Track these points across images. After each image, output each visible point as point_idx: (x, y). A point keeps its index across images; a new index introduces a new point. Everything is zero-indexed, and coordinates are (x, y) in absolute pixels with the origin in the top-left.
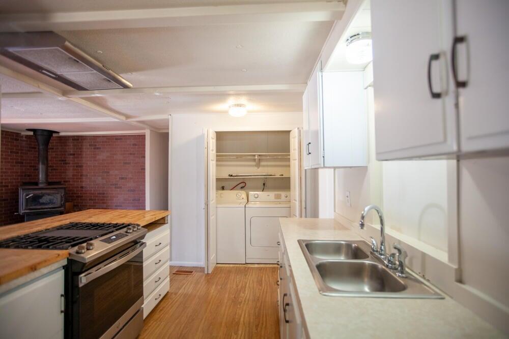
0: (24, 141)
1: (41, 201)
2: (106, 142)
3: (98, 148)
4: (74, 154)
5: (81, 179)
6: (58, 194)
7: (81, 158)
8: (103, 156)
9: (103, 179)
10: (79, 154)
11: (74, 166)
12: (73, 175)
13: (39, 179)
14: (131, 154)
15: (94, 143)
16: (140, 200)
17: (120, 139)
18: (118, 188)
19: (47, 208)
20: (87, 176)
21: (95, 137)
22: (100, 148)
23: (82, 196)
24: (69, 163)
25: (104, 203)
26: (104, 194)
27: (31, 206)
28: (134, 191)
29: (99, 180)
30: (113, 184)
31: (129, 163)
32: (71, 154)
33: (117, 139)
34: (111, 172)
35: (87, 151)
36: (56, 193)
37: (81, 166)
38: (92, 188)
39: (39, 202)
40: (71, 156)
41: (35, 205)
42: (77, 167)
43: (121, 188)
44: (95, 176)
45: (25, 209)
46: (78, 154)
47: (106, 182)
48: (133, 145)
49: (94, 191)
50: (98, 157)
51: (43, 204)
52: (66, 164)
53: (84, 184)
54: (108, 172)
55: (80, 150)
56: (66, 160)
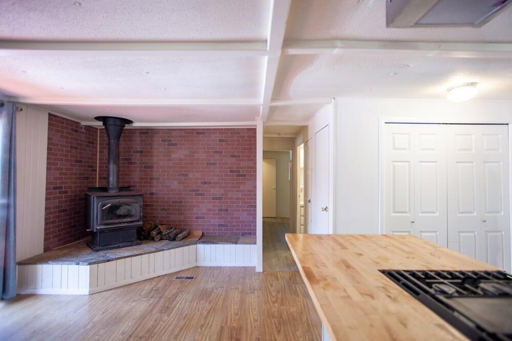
0: (83, 133)
1: (119, 212)
2: (184, 137)
3: (173, 145)
4: (141, 152)
5: (150, 183)
6: (137, 203)
7: (151, 156)
8: (179, 154)
9: (179, 183)
10: (148, 152)
11: (141, 167)
12: (141, 179)
13: (108, 182)
14: (216, 152)
15: (168, 137)
16: (227, 210)
17: (202, 133)
18: (199, 195)
19: (124, 223)
20: (159, 179)
21: (170, 131)
22: (176, 144)
23: (152, 205)
24: (135, 163)
25: (181, 214)
26: (181, 202)
27: (107, 219)
28: (220, 198)
29: (175, 185)
30: (193, 191)
31: (214, 164)
32: (137, 152)
33: (198, 133)
34: (191, 175)
35: (159, 149)
36: (134, 203)
37: (152, 167)
38: (165, 194)
39: (116, 214)
40: (138, 154)
41: (111, 219)
42: (145, 167)
43: (203, 195)
44: (170, 179)
45: (100, 225)
46: (146, 152)
47: (184, 187)
48: (220, 141)
49: (168, 198)
50: (173, 156)
51: (120, 216)
52: (132, 163)
53: (154, 190)
54: (187, 175)
55: (149, 147)
56: (130, 159)
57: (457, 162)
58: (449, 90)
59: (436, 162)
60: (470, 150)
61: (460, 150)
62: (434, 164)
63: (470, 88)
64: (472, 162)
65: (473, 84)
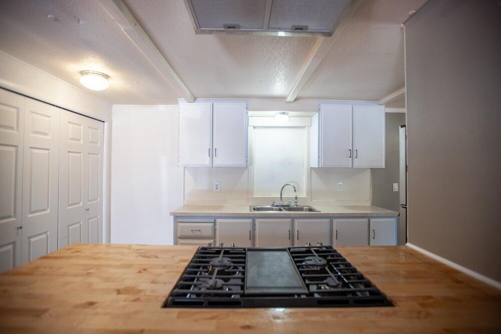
57: (69, 152)
58: (82, 73)
59: (48, 150)
60: (79, 140)
61: (71, 139)
62: (46, 152)
63: (103, 80)
64: (80, 153)
65: (107, 77)
